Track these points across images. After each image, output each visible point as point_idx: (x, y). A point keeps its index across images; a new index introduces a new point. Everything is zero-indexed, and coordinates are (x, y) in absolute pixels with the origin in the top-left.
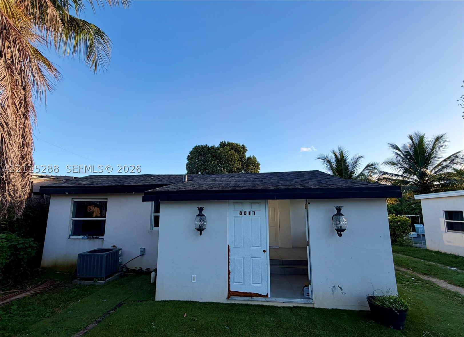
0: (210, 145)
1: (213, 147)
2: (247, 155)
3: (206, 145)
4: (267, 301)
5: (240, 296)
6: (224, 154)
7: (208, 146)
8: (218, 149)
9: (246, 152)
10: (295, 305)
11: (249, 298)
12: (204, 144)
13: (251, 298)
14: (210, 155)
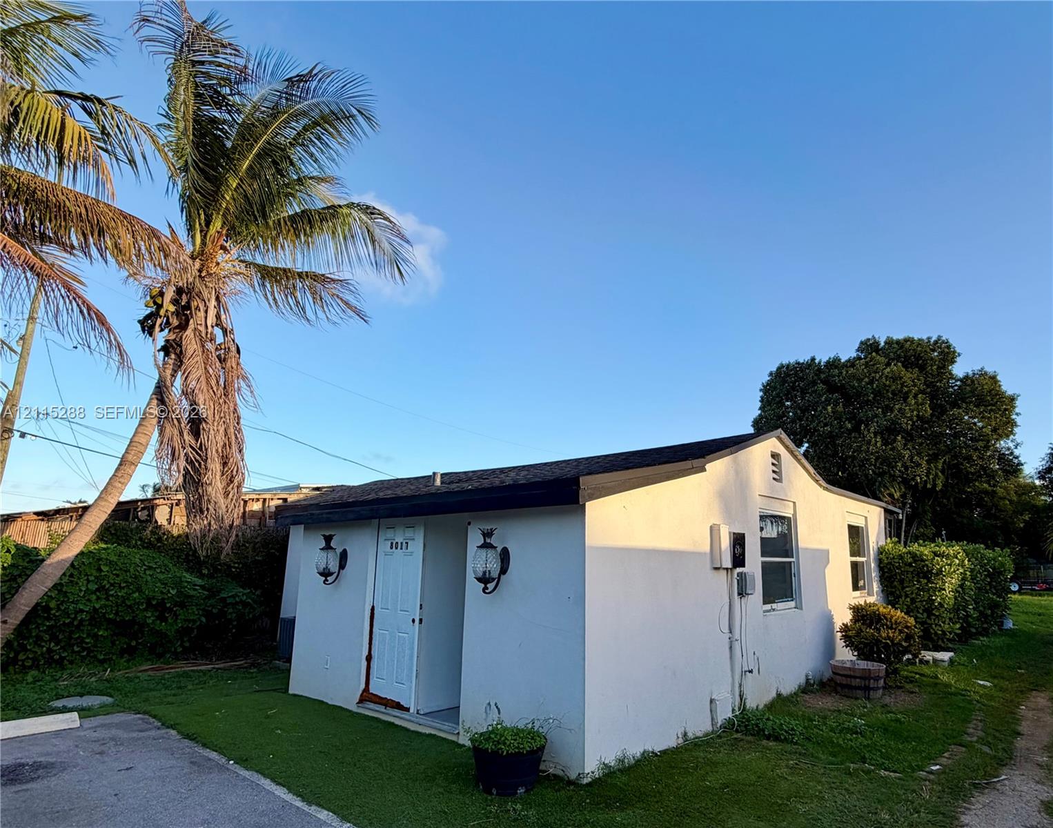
0: (823, 357)
1: (834, 364)
2: (959, 369)
3: (813, 359)
4: (401, 718)
5: (375, 703)
6: (867, 380)
7: (817, 361)
8: (851, 363)
9: (953, 362)
10: (433, 732)
11: (382, 708)
12: (804, 358)
13: (386, 708)
14: (821, 387)
